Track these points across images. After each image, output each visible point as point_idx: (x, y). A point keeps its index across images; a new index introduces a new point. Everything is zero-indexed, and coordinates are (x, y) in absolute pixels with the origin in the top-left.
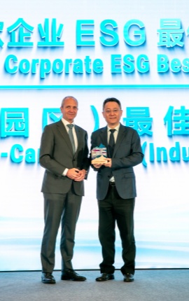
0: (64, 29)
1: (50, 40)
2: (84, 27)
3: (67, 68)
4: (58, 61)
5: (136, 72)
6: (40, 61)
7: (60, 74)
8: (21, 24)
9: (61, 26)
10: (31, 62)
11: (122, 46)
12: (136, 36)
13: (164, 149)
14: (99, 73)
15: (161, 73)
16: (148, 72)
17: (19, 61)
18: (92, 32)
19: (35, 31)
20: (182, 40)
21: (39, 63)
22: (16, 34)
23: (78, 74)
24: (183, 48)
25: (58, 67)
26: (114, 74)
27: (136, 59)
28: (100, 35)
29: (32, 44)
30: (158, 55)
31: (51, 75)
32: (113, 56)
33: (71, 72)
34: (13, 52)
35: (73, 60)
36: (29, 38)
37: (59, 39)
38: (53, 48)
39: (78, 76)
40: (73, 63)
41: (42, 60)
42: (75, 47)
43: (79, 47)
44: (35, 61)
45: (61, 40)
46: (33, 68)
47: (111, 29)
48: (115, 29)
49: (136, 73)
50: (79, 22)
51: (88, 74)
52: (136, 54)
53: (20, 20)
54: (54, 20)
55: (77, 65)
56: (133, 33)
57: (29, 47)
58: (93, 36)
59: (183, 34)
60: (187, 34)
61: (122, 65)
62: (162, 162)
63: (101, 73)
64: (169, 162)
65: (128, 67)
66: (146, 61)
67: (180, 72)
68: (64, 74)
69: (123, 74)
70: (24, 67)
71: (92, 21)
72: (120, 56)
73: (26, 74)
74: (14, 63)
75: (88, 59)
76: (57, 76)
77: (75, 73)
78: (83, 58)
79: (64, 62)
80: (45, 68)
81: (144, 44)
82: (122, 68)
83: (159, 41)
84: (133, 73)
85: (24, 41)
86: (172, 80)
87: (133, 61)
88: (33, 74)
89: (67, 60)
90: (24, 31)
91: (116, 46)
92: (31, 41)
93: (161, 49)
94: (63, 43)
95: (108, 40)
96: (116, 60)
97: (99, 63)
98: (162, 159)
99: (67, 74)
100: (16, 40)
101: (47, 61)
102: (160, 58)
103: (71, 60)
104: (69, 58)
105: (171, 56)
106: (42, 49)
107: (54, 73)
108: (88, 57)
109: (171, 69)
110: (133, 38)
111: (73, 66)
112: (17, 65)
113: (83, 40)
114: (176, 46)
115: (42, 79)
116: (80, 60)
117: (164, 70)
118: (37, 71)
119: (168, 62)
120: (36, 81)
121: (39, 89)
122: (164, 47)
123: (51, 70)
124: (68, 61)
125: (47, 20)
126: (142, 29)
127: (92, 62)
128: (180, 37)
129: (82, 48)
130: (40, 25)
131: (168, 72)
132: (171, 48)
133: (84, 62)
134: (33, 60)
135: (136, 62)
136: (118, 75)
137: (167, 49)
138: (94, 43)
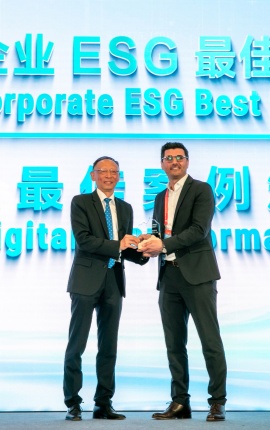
0: (55, 49)
1: (33, 65)
2: (85, 49)
3: (58, 108)
4: (45, 98)
5: (163, 115)
6: (17, 97)
7: (47, 116)
9: (51, 45)
10: (3, 98)
11: (142, 75)
12: (162, 61)
14: (106, 116)
15: (201, 118)
16: (181, 115)
18: (97, 54)
19: (11, 51)
20: (233, 68)
21: (16, 99)
23: (75, 116)
24: (234, 80)
25: (44, 106)
26: (129, 117)
27: (163, 96)
28: (108, 59)
29: (5, 71)
30: (197, 90)
31: (34, 117)
32: (128, 91)
33: (64, 113)
35: (68, 97)
36: (1, 62)
37: (46, 64)
38: (37, 77)
39: (75, 119)
40: (67, 100)
41: (20, 95)
42: (71, 77)
43: (76, 77)
44: (10, 97)
45: (50, 66)
46: (7, 107)
47: (127, 51)
48: (132, 50)
49: (164, 117)
50: (77, 40)
51: (90, 117)
52: (163, 89)
54: (40, 37)
55: (74, 103)
56: (160, 55)
57: (1, 75)
58: (97, 60)
59: (235, 59)
60: (240, 60)
61: (142, 104)
63: (110, 116)
65: (151, 106)
66: (175, 97)
67: (230, 115)
68: (53, 116)
69: (143, 117)
71: (98, 39)
72: (138, 90)
75: (90, 95)
76: (42, 119)
77: (70, 116)
78: (82, 93)
79: (54, 99)
80: (25, 106)
81: (176, 73)
82: (142, 108)
83: (198, 70)
84: (158, 116)
86: (217, 127)
87: (159, 99)
88: (7, 116)
89: (58, 96)
91: (134, 75)
92: (4, 66)
93: (201, 80)
94: (53, 70)
95: (121, 66)
96: (132, 96)
97: (106, 101)
99: (58, 116)
101: (29, 97)
102: (200, 95)
103: (64, 95)
104: (62, 93)
105: (216, 92)
106: (20, 79)
107: (39, 114)
108: (90, 92)
109: (216, 112)
110: (158, 65)
111: (67, 104)
113: (83, 66)
114: (224, 76)
115: (20, 123)
116: (77, 96)
117: (205, 112)
118: (13, 112)
119: (212, 101)
120: (10, 126)
121: (15, 138)
122: (205, 78)
123: (34, 110)
124: (61, 98)
125: (29, 37)
126: (172, 51)
127: (97, 99)
128: (230, 63)
129: (81, 79)
130: (18, 44)
131: (212, 115)
132: (215, 80)
133: (83, 99)
134: (7, 95)
135: (163, 99)
136: (135, 119)
137: (210, 82)
138: (99, 70)
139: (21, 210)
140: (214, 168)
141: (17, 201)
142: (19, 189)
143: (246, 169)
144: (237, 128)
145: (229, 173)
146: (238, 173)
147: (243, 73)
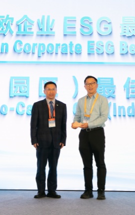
0: (56, 22)
1: (45, 30)
3: (57, 50)
4: (51, 45)
5: (105, 53)
7: (52, 54)
8: (26, 19)
9: (53, 20)
10: (32, 45)
11: (95, 35)
12: (105, 28)
13: (123, 107)
14: (79, 53)
15: (122, 54)
16: (113, 53)
17: (24, 44)
18: (75, 25)
19: (35, 24)
21: (38, 46)
22: (22, 25)
23: (64, 54)
25: (50, 49)
26: (89, 54)
27: (105, 44)
28: (80, 27)
29: (33, 33)
30: (121, 42)
31: (46, 54)
32: (89, 42)
33: (59, 52)
34: (20, 38)
35: (61, 45)
36: (31, 29)
37: (51, 29)
38: (47, 35)
39: (64, 55)
41: (39, 44)
42: (63, 35)
43: (65, 35)
44: (35, 45)
45: (53, 31)
46: (33, 49)
47: (88, 24)
48: (91, 23)
49: (105, 54)
50: (65, 18)
51: (71, 54)
52: (105, 41)
53: (25, 16)
54: (48, 17)
55: (64, 48)
56: (104, 25)
57: (31, 35)
61: (95, 48)
62: (122, 116)
64: (127, 116)
65: (99, 49)
66: (110, 45)
68: (54, 54)
69: (96, 54)
70: (27, 49)
71: (75, 18)
72: (93, 42)
73: (28, 53)
74: (20, 45)
75: (71, 44)
76: (50, 55)
77: (62, 53)
78: (68, 43)
79: (55, 46)
80: (42, 49)
81: (111, 33)
82: (95, 50)
83: (121, 32)
84: (102, 53)
85: (28, 30)
87: (103, 46)
88: (33, 53)
89: (56, 44)
90: (28, 24)
91: (91, 35)
92: (32, 31)
93: (122, 37)
95: (86, 30)
96: (91, 45)
97: (79, 47)
98: (122, 114)
99: (57, 54)
100: (22, 30)
101: (43, 45)
102: (122, 44)
104: (58, 43)
105: (129, 43)
107: (48, 52)
108: (71, 42)
109: (129, 51)
110: (103, 30)
111: (61, 48)
112: (23, 47)
113: (68, 30)
114: (133, 35)
115: (39, 57)
116: (66, 45)
117: (124, 52)
118: (36, 52)
119: (127, 47)
120: (35, 58)
121: (37, 64)
122: (124, 36)
123: (46, 51)
124: (58, 45)
125: (43, 17)
126: (109, 23)
127: (74, 46)
129: (67, 36)
130: (39, 20)
131: (127, 53)
132: (129, 37)
133: (68, 45)
135: (105, 46)
136: (92, 55)
137: (126, 38)
138: (75, 32)
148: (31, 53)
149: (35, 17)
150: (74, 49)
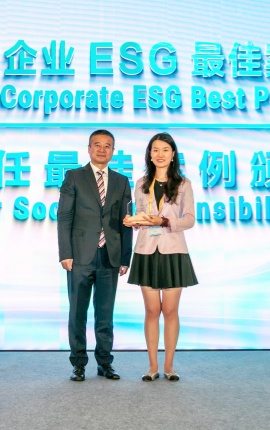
0: (75, 54)
1: (57, 67)
2: (100, 53)
3: (78, 102)
4: (67, 94)
5: (165, 107)
6: (44, 93)
7: (69, 109)
8: (22, 47)
9: (72, 50)
10: (32, 93)
11: (147, 75)
12: (164, 63)
14: (118, 109)
15: (196, 110)
16: (180, 108)
17: (18, 92)
18: (110, 58)
19: (39, 54)
20: (223, 68)
21: (43, 95)
22: (16, 59)
23: (91, 109)
24: (223, 78)
25: (66, 101)
26: (136, 110)
27: (164, 93)
28: (120, 61)
29: (35, 71)
30: (193, 87)
31: (58, 109)
32: (136, 87)
33: (83, 105)
34: (11, 82)
36: (31, 65)
37: (68, 65)
38: (61, 77)
39: (92, 112)
40: (85, 95)
41: (47, 92)
42: (88, 76)
43: (92, 76)
44: (38, 93)
45: (71, 67)
46: (36, 102)
47: (134, 54)
48: (139, 54)
49: (165, 110)
50: (93, 45)
51: (104, 109)
52: (165, 86)
53: (21, 42)
54: (63, 44)
55: (91, 98)
56: (162, 57)
57: (29, 77)
58: (111, 62)
59: (224, 61)
60: (228, 60)
61: (148, 99)
63: (121, 109)
65: (155, 101)
66: (174, 93)
67: (220, 107)
68: (74, 109)
69: (148, 110)
70: (24, 101)
71: (111, 44)
72: (144, 87)
73: (26, 109)
74: (12, 95)
75: (104, 91)
76: (65, 111)
77: (88, 109)
78: (98, 90)
79: (74, 94)
80: (51, 101)
81: (176, 71)
82: (147, 102)
83: (193, 70)
84: (161, 108)
85: (25, 67)
86: (209, 118)
87: (161, 94)
88: (36, 109)
89: (78, 92)
90: (25, 56)
91: (140, 75)
92: (33, 68)
93: (196, 79)
94: (73, 71)
95: (130, 67)
96: (139, 93)
97: (118, 97)
99: (78, 109)
100: (15, 66)
101: (53, 94)
102: (195, 91)
103: (83, 92)
104: (81, 90)
105: (208, 88)
107: (62, 108)
108: (104, 88)
109: (209, 105)
110: (160, 66)
111: (85, 99)
112: (16, 98)
113: (99, 67)
114: (215, 75)
115: (46, 115)
116: (94, 93)
117: (200, 105)
118: (41, 104)
119: (205, 96)
120: (38, 118)
121: (43, 128)
122: (200, 76)
123: (58, 104)
124: (80, 93)
125: (53, 43)
126: (172, 54)
127: (110, 95)
128: (220, 65)
129: (97, 78)
130: (44, 49)
131: (205, 108)
132: (208, 79)
133: (99, 94)
134: (36, 92)
135: (164, 95)
136: (141, 112)
137: (203, 80)
138: (112, 70)
139: (48, 187)
140: (206, 152)
141: (45, 180)
142: (46, 169)
143: (233, 153)
144: (225, 119)
145: (219, 156)
146: (226, 156)
147: (230, 73)
148: (31, 109)
149: (38, 44)
150: (109, 101)
